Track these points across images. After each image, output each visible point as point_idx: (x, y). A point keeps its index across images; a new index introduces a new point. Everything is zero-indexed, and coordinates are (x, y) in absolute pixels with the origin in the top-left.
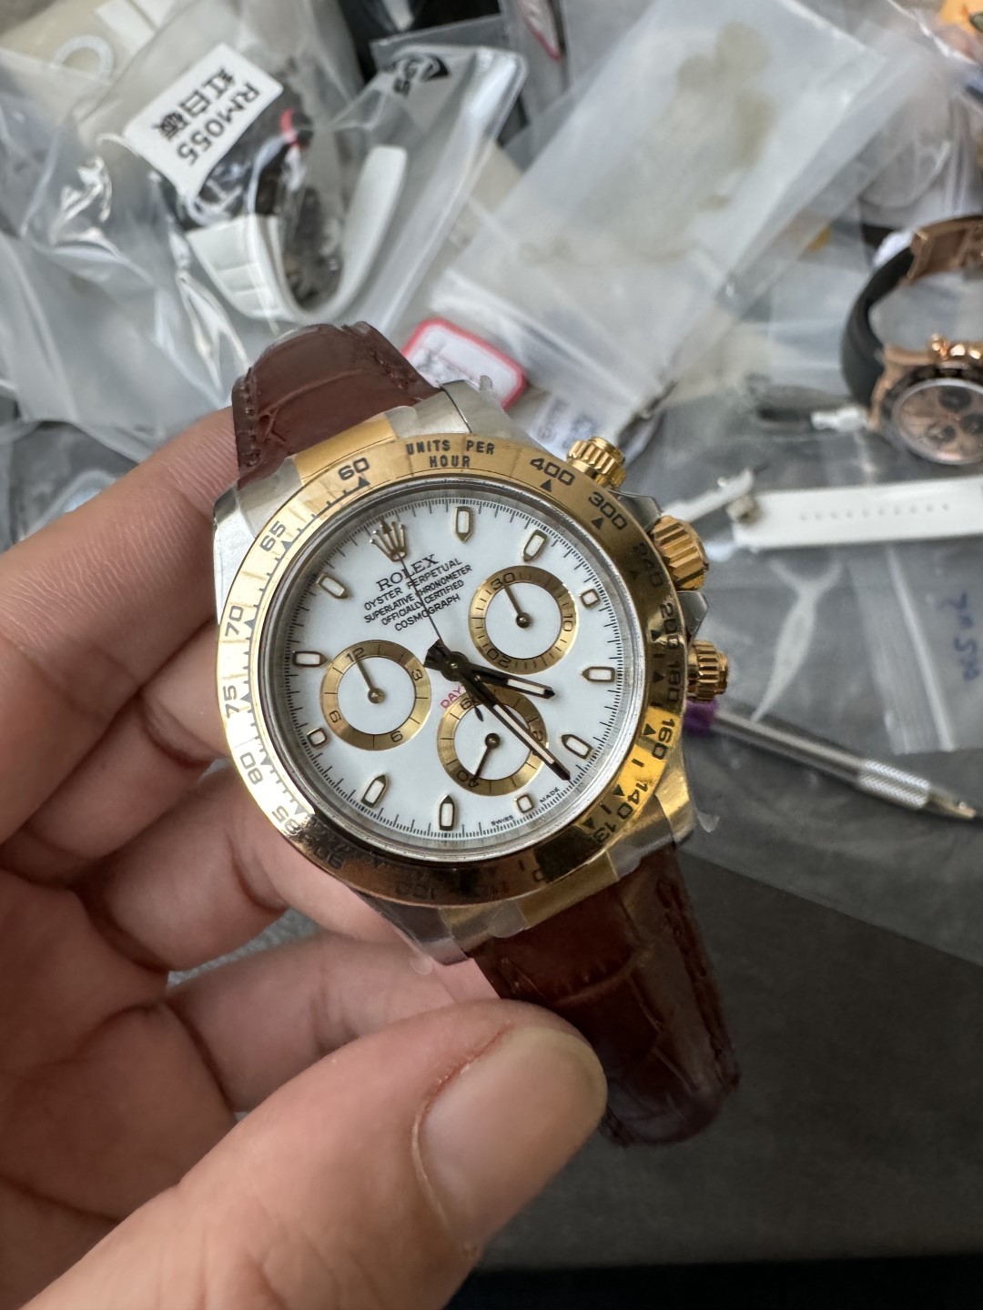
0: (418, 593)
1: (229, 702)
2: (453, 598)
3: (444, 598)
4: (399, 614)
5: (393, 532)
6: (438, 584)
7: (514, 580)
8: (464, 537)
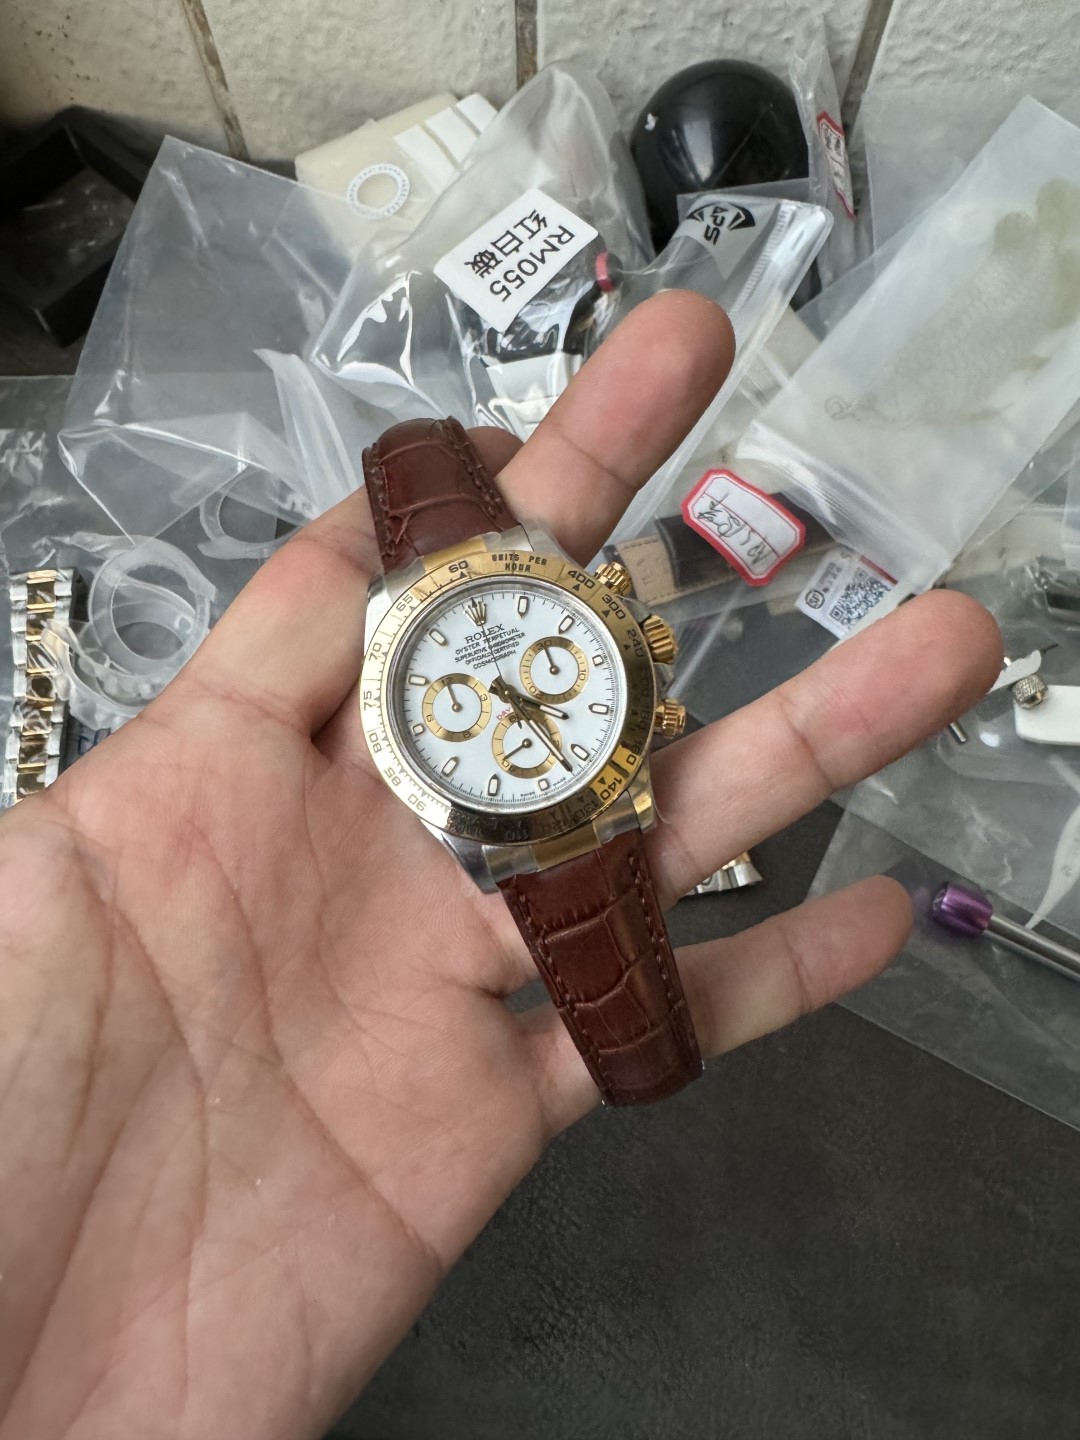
0: (490, 647)
1: (366, 701)
2: (511, 652)
3: (506, 651)
4: (477, 659)
5: (478, 607)
6: (503, 642)
7: (551, 645)
8: (522, 615)
